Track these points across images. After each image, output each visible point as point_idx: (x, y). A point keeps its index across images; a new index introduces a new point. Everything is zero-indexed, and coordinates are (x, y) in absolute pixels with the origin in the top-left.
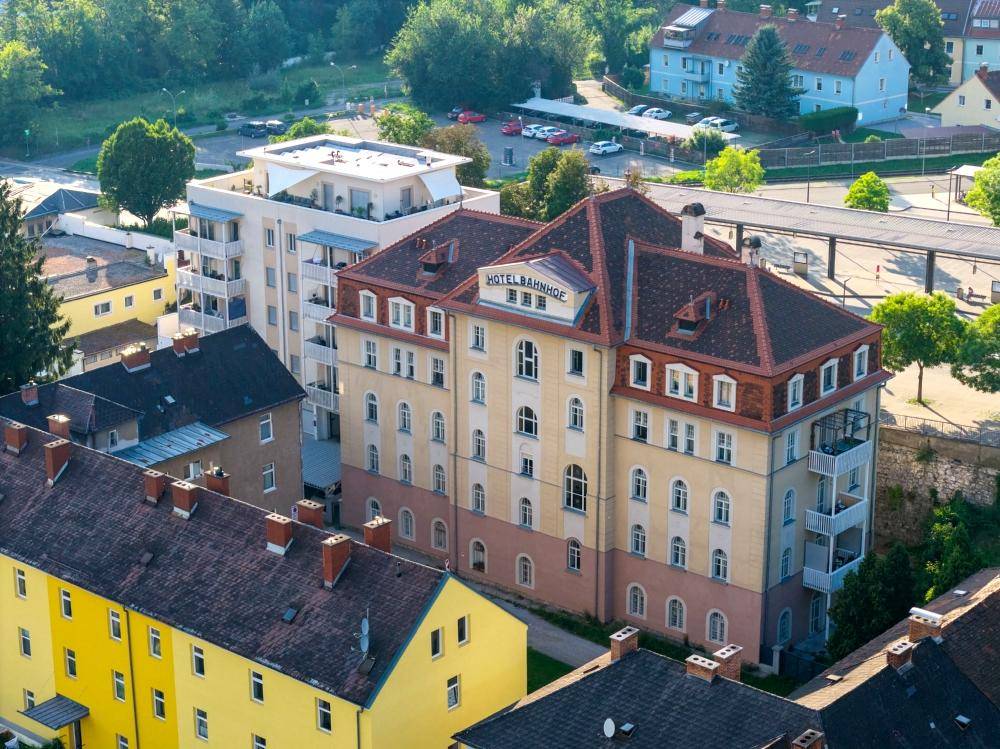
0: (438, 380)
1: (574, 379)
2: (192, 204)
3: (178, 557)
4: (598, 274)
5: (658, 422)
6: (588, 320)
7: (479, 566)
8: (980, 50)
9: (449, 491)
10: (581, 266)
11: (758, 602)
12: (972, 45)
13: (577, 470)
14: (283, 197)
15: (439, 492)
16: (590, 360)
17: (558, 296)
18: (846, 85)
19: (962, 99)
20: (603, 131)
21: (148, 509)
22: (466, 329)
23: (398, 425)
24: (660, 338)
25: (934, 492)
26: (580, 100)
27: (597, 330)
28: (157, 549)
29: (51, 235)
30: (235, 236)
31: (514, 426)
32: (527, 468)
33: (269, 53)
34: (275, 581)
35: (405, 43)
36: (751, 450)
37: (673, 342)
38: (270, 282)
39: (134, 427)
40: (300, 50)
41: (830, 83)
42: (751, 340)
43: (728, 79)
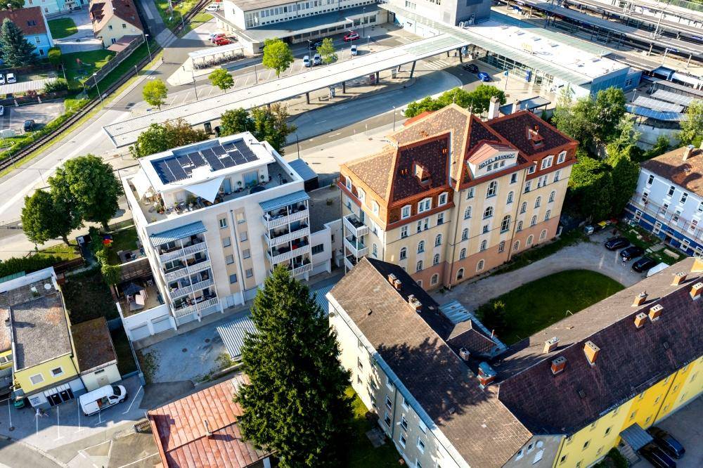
0: (440, 222)
1: (512, 185)
6: (519, 160)
7: (459, 277)
13: (508, 217)
15: (436, 264)
16: (520, 174)
21: (642, 331)
22: (466, 193)
23: (418, 251)
24: (535, 151)
27: (526, 161)
28: (664, 339)
31: (483, 217)
32: (485, 229)
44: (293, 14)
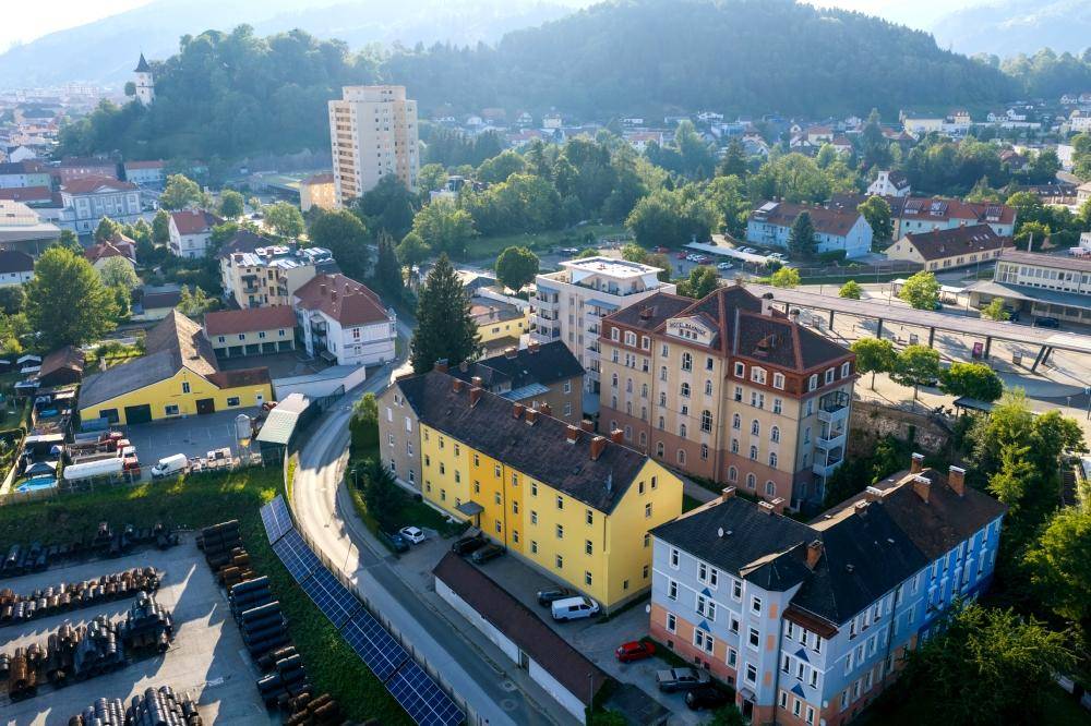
0: (646, 369)
1: (709, 372)
2: (538, 285)
3: (527, 442)
4: (722, 324)
5: (747, 393)
6: (716, 345)
7: (660, 454)
8: (908, 224)
9: (648, 419)
10: (713, 320)
11: (791, 478)
12: (904, 222)
13: (708, 413)
14: (578, 284)
15: (643, 419)
16: (716, 363)
17: (703, 333)
18: (841, 240)
19: (899, 248)
20: (725, 258)
21: (515, 421)
22: (660, 347)
23: (626, 388)
24: (750, 355)
25: (878, 432)
26: (714, 244)
27: (720, 350)
28: (518, 438)
29: (474, 297)
30: (556, 299)
31: (680, 391)
32: (685, 410)
33: (573, 218)
34: (570, 456)
35: (634, 216)
36: (791, 408)
37: (756, 357)
38: (571, 321)
39: (510, 384)
40: (587, 217)
41: (834, 239)
42: (792, 357)
43: (785, 235)
44: (1072, 285)
